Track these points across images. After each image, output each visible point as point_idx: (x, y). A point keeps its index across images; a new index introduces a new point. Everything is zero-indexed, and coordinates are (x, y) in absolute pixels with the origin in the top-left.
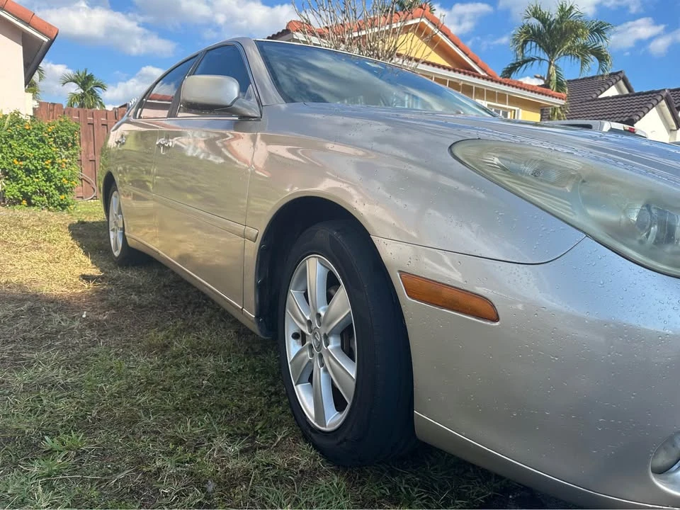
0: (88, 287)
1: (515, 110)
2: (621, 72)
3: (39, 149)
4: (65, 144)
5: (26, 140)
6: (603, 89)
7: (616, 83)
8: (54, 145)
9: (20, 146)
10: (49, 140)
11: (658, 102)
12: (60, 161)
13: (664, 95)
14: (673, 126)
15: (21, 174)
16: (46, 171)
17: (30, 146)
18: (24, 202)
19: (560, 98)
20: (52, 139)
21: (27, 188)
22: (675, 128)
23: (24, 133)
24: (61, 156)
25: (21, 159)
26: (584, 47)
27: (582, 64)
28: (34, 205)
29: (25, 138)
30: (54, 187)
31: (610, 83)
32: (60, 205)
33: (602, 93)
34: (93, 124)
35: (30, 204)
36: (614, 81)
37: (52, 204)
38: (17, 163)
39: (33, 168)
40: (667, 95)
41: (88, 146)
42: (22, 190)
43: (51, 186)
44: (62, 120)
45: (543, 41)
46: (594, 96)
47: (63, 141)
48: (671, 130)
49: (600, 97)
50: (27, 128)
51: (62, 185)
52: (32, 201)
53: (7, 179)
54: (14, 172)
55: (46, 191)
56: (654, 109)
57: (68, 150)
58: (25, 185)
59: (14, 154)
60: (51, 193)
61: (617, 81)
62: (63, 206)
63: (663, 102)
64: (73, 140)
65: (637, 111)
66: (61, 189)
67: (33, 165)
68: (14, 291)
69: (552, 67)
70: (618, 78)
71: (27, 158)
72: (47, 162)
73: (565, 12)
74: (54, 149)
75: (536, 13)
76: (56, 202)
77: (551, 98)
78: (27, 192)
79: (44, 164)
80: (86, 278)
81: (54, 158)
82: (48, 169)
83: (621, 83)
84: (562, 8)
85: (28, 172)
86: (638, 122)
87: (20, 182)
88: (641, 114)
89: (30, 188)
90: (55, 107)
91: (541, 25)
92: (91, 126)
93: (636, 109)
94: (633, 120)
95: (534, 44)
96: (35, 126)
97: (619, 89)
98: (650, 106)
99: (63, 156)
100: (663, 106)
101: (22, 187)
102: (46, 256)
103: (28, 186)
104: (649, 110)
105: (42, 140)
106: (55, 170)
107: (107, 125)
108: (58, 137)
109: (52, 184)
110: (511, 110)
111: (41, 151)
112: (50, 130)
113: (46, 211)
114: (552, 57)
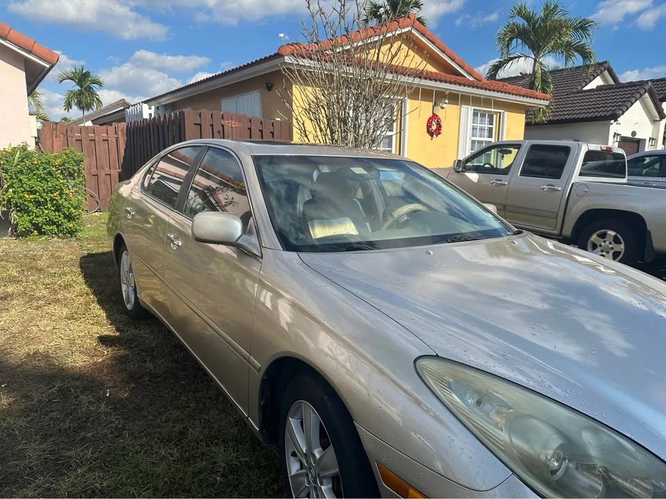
0: (107, 352)
1: (500, 113)
2: (606, 62)
3: (48, 182)
4: (71, 175)
5: (34, 175)
6: (588, 81)
7: (601, 74)
8: (61, 177)
9: (29, 180)
10: (57, 173)
11: (641, 95)
12: (67, 192)
13: (647, 88)
14: (656, 117)
15: (32, 207)
16: (55, 202)
17: (39, 180)
18: (36, 232)
19: (544, 99)
20: (59, 171)
21: (38, 219)
22: (658, 119)
23: (33, 167)
24: (68, 186)
25: (31, 192)
26: (569, 44)
27: (567, 59)
28: (44, 233)
29: (34, 172)
30: (62, 216)
31: (595, 74)
32: (69, 233)
33: (587, 84)
34: (94, 140)
35: (41, 233)
36: (599, 72)
37: (61, 231)
38: (27, 196)
39: (43, 200)
40: (650, 88)
41: (90, 161)
42: (34, 222)
43: (60, 216)
44: (68, 152)
45: (528, 38)
46: (579, 88)
47: (69, 172)
48: (655, 121)
49: (585, 89)
50: (36, 163)
51: (70, 214)
52: (43, 230)
53: (18, 211)
54: (25, 205)
55: (56, 220)
56: (638, 101)
57: (74, 179)
58: (36, 216)
59: (24, 188)
60: (60, 222)
61: (602, 72)
62: (72, 233)
63: (647, 95)
64: (79, 170)
65: (620, 105)
66: (70, 218)
67: (42, 197)
68: (42, 364)
69: (537, 64)
70: (603, 69)
71: (37, 191)
72: (55, 195)
73: (550, 11)
74: (61, 181)
75: (520, 13)
76: (65, 230)
77: (535, 100)
78: (38, 224)
79: (52, 195)
80: (103, 340)
81: (62, 189)
82: (57, 200)
83: (606, 73)
84: (547, 6)
85: (38, 204)
86: (622, 116)
87: (31, 214)
88: (624, 108)
89: (40, 219)
90: (58, 127)
91: (526, 23)
92: (93, 142)
93: (620, 103)
94: (616, 114)
95: (520, 41)
96: (44, 161)
97: (604, 79)
98: (633, 100)
99: (70, 187)
100: (646, 98)
101: (33, 219)
102: (65, 311)
103: (38, 217)
104: (632, 104)
105: (50, 173)
106: (63, 200)
107: (107, 140)
108: (65, 169)
109: (60, 214)
110: (496, 113)
111: (50, 184)
112: (57, 164)
113: (56, 239)
114: (537, 55)
